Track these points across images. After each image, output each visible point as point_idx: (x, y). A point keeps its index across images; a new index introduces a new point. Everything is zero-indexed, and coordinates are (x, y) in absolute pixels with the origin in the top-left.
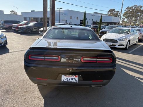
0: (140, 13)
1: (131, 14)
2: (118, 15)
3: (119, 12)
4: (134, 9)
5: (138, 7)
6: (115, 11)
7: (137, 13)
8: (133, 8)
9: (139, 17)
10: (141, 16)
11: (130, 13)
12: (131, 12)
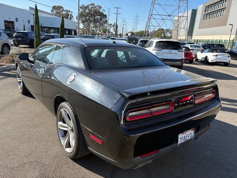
0: (99, 17)
1: (88, 17)
2: (69, 17)
3: (69, 11)
4: (91, 10)
5: (95, 7)
6: (63, 10)
7: (95, 16)
8: (90, 7)
9: (98, 22)
10: (101, 22)
11: (86, 16)
12: (88, 13)
